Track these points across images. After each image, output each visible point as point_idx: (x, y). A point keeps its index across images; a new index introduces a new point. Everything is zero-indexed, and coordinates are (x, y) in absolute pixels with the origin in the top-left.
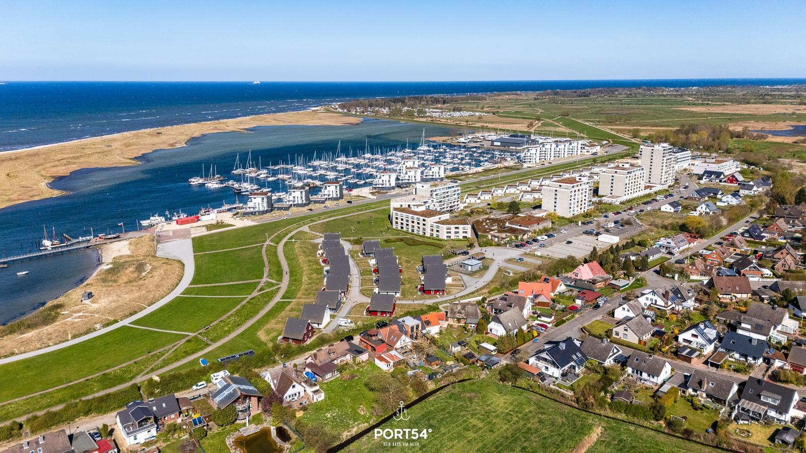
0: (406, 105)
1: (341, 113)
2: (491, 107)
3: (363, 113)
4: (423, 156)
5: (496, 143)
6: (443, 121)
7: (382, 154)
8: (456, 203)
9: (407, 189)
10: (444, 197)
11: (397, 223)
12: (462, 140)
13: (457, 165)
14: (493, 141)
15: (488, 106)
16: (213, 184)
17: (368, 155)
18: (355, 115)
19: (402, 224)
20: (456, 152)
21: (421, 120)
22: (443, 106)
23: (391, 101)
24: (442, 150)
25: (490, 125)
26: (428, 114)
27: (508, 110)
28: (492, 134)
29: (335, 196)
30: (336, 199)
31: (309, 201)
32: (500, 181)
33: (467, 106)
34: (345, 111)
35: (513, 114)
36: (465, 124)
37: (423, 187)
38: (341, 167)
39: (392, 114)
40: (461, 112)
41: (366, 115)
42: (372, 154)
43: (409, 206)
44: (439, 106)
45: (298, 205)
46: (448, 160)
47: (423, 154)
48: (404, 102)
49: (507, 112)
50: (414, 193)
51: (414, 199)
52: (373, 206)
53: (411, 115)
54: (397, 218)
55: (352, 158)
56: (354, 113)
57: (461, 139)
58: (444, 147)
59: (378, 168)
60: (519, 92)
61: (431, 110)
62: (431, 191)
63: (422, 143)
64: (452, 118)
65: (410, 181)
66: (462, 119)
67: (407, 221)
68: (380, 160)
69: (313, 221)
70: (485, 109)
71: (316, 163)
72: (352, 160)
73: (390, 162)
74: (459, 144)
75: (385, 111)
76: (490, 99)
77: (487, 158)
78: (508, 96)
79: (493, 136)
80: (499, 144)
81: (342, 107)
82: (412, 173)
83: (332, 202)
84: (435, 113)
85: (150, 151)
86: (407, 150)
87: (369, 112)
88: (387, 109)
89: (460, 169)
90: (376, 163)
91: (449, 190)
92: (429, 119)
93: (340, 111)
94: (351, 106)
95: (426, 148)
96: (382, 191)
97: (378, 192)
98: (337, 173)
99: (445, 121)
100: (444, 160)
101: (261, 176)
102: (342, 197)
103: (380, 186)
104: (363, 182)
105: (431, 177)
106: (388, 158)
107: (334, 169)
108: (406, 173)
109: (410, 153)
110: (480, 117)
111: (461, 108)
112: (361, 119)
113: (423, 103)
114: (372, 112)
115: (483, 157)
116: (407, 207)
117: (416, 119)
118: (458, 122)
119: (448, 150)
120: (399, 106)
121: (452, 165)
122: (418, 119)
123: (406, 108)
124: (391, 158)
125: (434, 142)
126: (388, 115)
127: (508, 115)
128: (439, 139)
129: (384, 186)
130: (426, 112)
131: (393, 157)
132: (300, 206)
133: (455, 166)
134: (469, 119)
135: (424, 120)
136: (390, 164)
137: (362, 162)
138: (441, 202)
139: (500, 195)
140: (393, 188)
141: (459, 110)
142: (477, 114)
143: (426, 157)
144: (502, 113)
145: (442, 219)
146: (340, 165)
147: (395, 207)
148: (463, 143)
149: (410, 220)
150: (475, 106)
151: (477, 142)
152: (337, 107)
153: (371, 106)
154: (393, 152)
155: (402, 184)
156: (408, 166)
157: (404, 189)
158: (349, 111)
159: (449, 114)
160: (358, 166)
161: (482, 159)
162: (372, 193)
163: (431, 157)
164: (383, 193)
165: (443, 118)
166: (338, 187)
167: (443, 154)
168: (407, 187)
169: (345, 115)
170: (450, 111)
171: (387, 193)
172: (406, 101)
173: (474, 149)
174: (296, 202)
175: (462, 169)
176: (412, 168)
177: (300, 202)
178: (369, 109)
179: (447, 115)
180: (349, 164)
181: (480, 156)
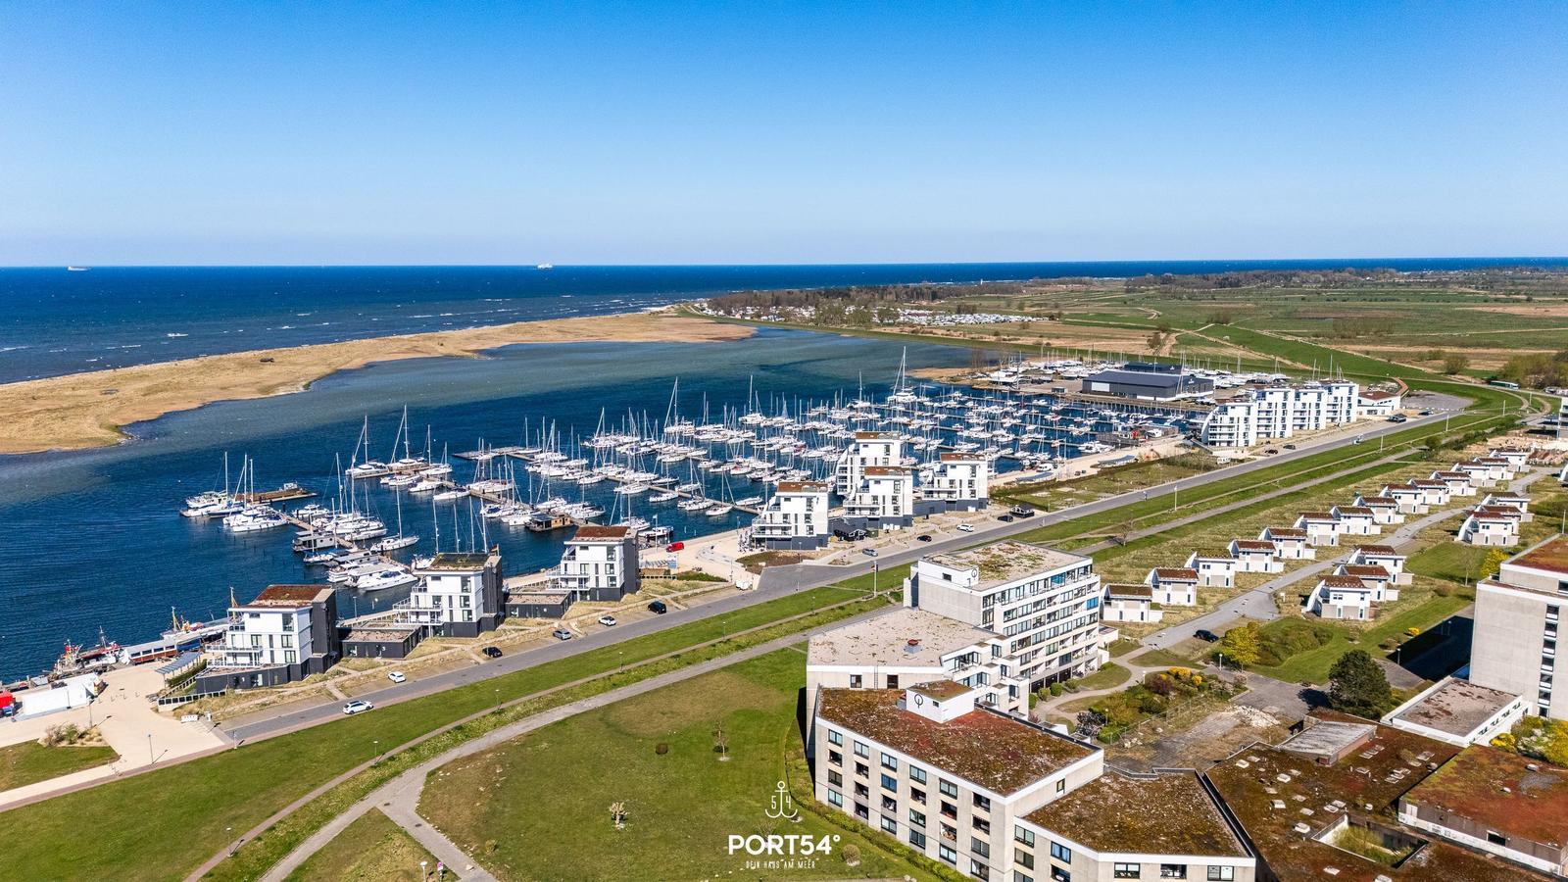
0: (852, 301)
1: (712, 317)
2: (1040, 305)
3: (759, 316)
4: (905, 420)
5: (1095, 386)
6: (940, 332)
7: (791, 415)
8: (1082, 642)
9: (869, 542)
10: (1039, 623)
11: (835, 779)
12: (1000, 376)
13: (1009, 451)
14: (1087, 381)
15: (1028, 303)
16: (246, 519)
17: (755, 418)
18: (741, 322)
19: (861, 789)
20: (995, 409)
21: (888, 330)
22: (933, 304)
23: (820, 293)
24: (952, 404)
25: (1055, 343)
26: (902, 318)
27: (1079, 310)
28: (1073, 362)
29: (604, 583)
30: (611, 595)
31: (500, 606)
32: (1177, 516)
33: (985, 303)
34: (721, 313)
35: (1091, 318)
36: (993, 339)
37: (947, 577)
38: (671, 453)
39: (821, 320)
40: (977, 315)
41: (764, 322)
42: (766, 413)
43: (893, 680)
44: (924, 303)
45: (452, 630)
46: (976, 433)
47: (905, 414)
48: (848, 296)
49: (1076, 316)
50: (907, 600)
51: (913, 643)
52: (739, 637)
53: (864, 322)
54: (835, 757)
55: (710, 427)
56: (738, 316)
57: (995, 374)
58: (957, 394)
59: (779, 459)
60: (1087, 278)
61: (908, 311)
62: (986, 598)
63: (900, 384)
64: (959, 327)
65: (879, 514)
66: (983, 329)
67: (889, 783)
68: (785, 434)
69: (464, 733)
70: (1027, 310)
71: (602, 441)
72: (710, 433)
73: (812, 439)
74: (994, 387)
75: (807, 313)
76: (1028, 292)
77: (1087, 429)
78: (1064, 287)
79: (1077, 369)
80: (1106, 387)
81: (715, 306)
82: (884, 488)
83: (597, 605)
84: (916, 316)
85: (195, 405)
86: (860, 404)
87: (772, 317)
88: (811, 309)
89: (1027, 463)
90: (777, 442)
91: (1058, 591)
92: (907, 329)
93: (710, 312)
94: (732, 304)
95: (910, 398)
96: (782, 553)
97: (768, 558)
98: (652, 476)
99: (945, 332)
100: (966, 433)
101: (422, 486)
102: (634, 577)
103: (777, 534)
104: (723, 510)
105: (944, 496)
106: (809, 425)
107: (649, 462)
108: (866, 487)
109: (869, 410)
110: (1024, 326)
111: (974, 306)
112: (753, 330)
113: (889, 297)
114: (779, 315)
115: (1079, 425)
116: (883, 684)
117: (876, 330)
118: (977, 336)
119: (970, 404)
120: (837, 303)
121: (994, 448)
122: (882, 330)
123: (852, 308)
124: (817, 424)
125: (928, 381)
126: (812, 320)
127: (1084, 321)
128: (941, 375)
129: (791, 533)
130: (897, 316)
131: (824, 424)
132: (458, 635)
133: (1003, 452)
134: (997, 328)
135: (896, 330)
136: (813, 446)
137: (734, 437)
138: (1024, 642)
139: (1222, 585)
140: (821, 541)
141: (972, 311)
142: (1014, 318)
143: (916, 424)
144: (1071, 316)
145: (1070, 787)
146: (672, 448)
147: (827, 685)
148: (1005, 384)
149: (905, 785)
150: (1003, 303)
151: (1040, 382)
152: (705, 305)
153: (777, 303)
154: (821, 409)
155: (854, 523)
156: (870, 463)
157: (859, 544)
158: (729, 313)
159: (948, 318)
160: (719, 452)
161: (1075, 431)
162: (749, 563)
163: (928, 425)
164: (788, 560)
165: (938, 327)
166: (618, 552)
167: (958, 415)
168: (868, 534)
169: (720, 321)
170: (949, 312)
171: (799, 558)
172: (851, 293)
173: (1042, 402)
174: (445, 618)
175: (1032, 466)
176: (883, 471)
177: (458, 618)
178: (773, 309)
179: (944, 320)
180: (698, 444)
181: (1068, 423)
